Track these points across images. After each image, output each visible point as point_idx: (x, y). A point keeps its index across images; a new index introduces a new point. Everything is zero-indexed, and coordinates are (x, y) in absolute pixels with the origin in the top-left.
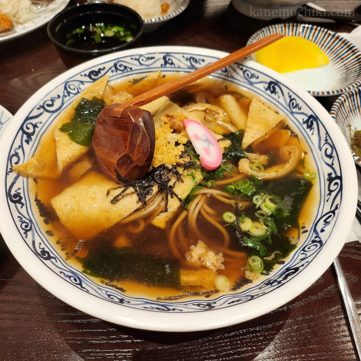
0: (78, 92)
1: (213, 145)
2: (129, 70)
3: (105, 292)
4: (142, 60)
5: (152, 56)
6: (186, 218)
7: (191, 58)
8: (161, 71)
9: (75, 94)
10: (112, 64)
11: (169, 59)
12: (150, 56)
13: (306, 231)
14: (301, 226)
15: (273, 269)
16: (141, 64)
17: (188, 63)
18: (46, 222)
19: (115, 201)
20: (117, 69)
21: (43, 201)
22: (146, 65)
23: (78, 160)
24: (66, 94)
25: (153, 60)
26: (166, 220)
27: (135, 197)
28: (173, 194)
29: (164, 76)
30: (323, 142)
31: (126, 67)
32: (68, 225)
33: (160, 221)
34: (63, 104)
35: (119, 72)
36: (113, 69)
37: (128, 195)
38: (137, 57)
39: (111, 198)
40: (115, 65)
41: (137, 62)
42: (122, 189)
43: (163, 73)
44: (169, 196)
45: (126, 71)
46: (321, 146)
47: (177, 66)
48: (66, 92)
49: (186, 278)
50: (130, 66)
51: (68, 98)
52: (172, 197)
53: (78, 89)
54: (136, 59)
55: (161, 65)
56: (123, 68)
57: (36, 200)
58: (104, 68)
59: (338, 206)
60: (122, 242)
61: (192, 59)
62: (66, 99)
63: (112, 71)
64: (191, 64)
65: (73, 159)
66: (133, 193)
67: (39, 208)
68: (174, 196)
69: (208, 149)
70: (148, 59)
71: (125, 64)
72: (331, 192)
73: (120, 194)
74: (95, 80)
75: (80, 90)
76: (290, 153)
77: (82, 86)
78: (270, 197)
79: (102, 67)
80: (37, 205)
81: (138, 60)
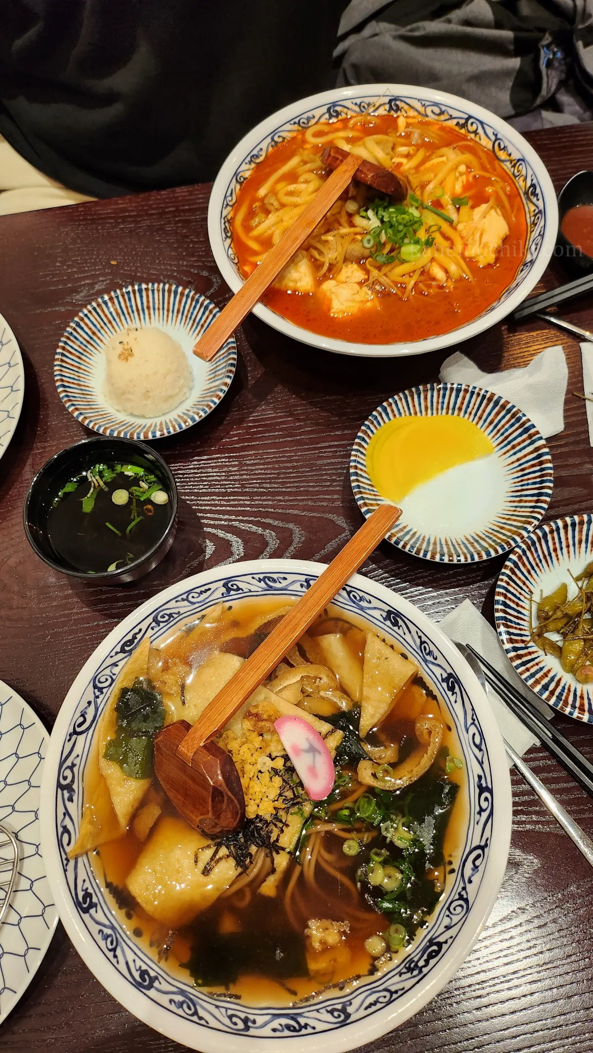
0: (113, 680)
1: (320, 753)
2: (175, 616)
3: (224, 1010)
4: (193, 597)
5: (207, 587)
6: (302, 874)
7: (265, 577)
8: (224, 602)
9: (110, 685)
10: (150, 619)
11: (232, 585)
12: (203, 589)
13: (453, 871)
14: (447, 859)
15: (415, 935)
16: (193, 603)
17: (262, 584)
18: (129, 916)
19: (206, 872)
20: (158, 623)
21: (115, 884)
22: (198, 602)
23: (142, 804)
24: (98, 693)
25: (209, 593)
26: (276, 884)
27: (232, 862)
28: (279, 849)
29: (230, 608)
30: (470, 721)
31: (170, 615)
32: (157, 916)
33: (269, 888)
34: (97, 709)
35: (162, 625)
36: (154, 624)
37: (221, 859)
38: (184, 596)
39: (201, 865)
40: (155, 620)
41: (186, 603)
42: (213, 849)
43: (228, 604)
44: (274, 854)
45: (172, 619)
46: (468, 725)
47: (245, 590)
48: (96, 690)
49: (315, 966)
50: (176, 611)
51: (101, 697)
52: (278, 853)
53: (111, 677)
54: (183, 600)
55: (223, 594)
56: (167, 618)
57: (108, 885)
58: (140, 630)
59: (488, 842)
60: (228, 925)
61: (267, 578)
62: (99, 701)
63: (152, 629)
64: (266, 584)
65: (136, 805)
66: (228, 856)
67: (114, 897)
68: (281, 852)
69: (314, 767)
70: (201, 592)
71: (168, 612)
72: (482, 810)
73: (212, 859)
74: (130, 651)
75: (114, 677)
76: (430, 733)
77: (116, 670)
78: (404, 820)
79: (136, 630)
80: (110, 892)
81: (187, 599)
